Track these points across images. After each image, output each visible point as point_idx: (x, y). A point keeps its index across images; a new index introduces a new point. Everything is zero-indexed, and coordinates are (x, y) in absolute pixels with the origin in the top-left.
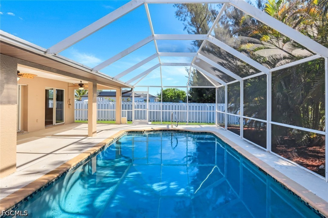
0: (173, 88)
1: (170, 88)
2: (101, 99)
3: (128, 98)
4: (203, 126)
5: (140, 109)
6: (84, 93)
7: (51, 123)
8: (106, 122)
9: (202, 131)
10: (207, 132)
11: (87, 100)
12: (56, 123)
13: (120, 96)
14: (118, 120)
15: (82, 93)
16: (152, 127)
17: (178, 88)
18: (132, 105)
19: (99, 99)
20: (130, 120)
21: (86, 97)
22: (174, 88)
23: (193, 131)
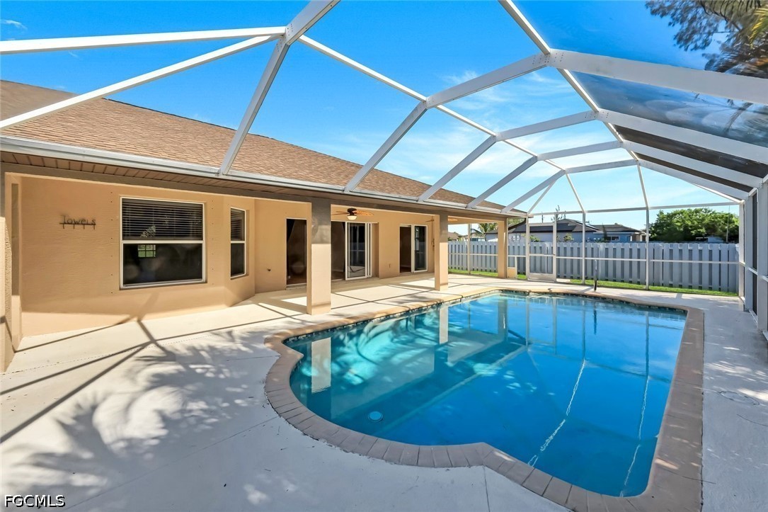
0: (693, 209)
1: (686, 209)
2: (518, 237)
3: (567, 234)
4: (685, 296)
5: (538, 255)
6: (492, 229)
7: (409, 269)
8: (478, 273)
9: (661, 305)
10: (675, 309)
11: (496, 240)
12: (416, 270)
13: (506, 231)
14: (501, 271)
15: (489, 229)
16: (549, 287)
17: (710, 208)
18: (524, 247)
19: (514, 237)
20: (522, 272)
21: (495, 235)
22: (698, 208)
23: (635, 302)
